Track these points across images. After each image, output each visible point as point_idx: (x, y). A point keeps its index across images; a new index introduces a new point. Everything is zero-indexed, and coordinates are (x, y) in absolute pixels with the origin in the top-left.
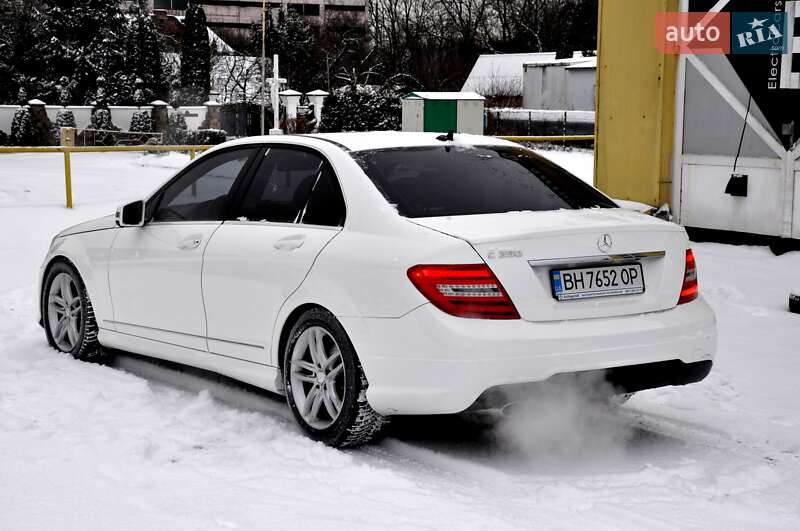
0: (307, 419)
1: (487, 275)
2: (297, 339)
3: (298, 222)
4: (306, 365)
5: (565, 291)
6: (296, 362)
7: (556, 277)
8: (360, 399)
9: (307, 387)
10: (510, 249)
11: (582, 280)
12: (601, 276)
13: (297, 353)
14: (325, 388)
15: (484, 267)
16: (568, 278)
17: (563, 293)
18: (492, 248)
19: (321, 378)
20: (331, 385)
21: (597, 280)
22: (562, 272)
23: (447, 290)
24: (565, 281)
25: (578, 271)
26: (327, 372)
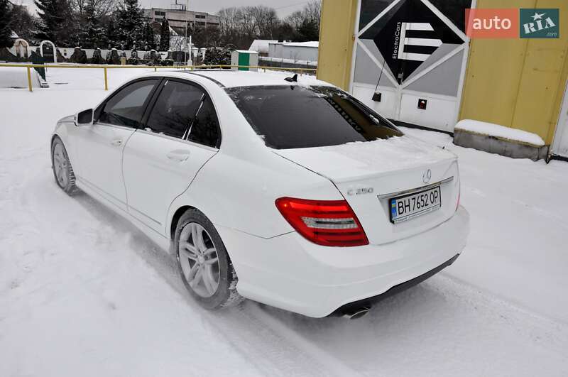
0: (191, 284)
1: (346, 210)
2: (183, 228)
3: (185, 139)
4: (189, 246)
5: (399, 216)
6: (183, 244)
7: (393, 205)
8: (232, 287)
9: (192, 262)
10: (365, 186)
11: (409, 206)
12: (420, 201)
13: (184, 236)
14: (204, 267)
15: (344, 203)
16: (401, 205)
17: (397, 217)
18: (351, 186)
19: (201, 259)
20: (208, 268)
21: (418, 203)
22: (398, 201)
23: (310, 223)
24: (399, 207)
25: (407, 199)
26: (206, 258)
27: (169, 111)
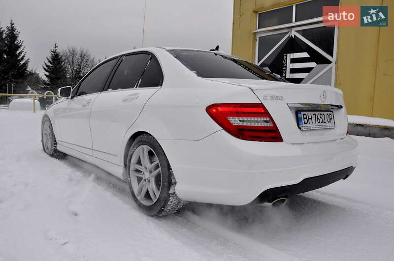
0: (139, 198)
1: (263, 111)
2: (133, 152)
3: (136, 87)
4: (138, 167)
5: (304, 125)
6: (133, 166)
7: (299, 115)
8: (171, 191)
9: (139, 180)
10: (277, 94)
11: (311, 119)
12: (319, 117)
13: (134, 160)
14: (149, 182)
15: (261, 105)
16: (305, 117)
17: (303, 126)
18: (266, 93)
19: (147, 175)
20: (153, 180)
21: (318, 119)
22: (302, 113)
23: (235, 121)
24: (304, 118)
25: (309, 113)
26: (151, 172)
27: (126, 73)
